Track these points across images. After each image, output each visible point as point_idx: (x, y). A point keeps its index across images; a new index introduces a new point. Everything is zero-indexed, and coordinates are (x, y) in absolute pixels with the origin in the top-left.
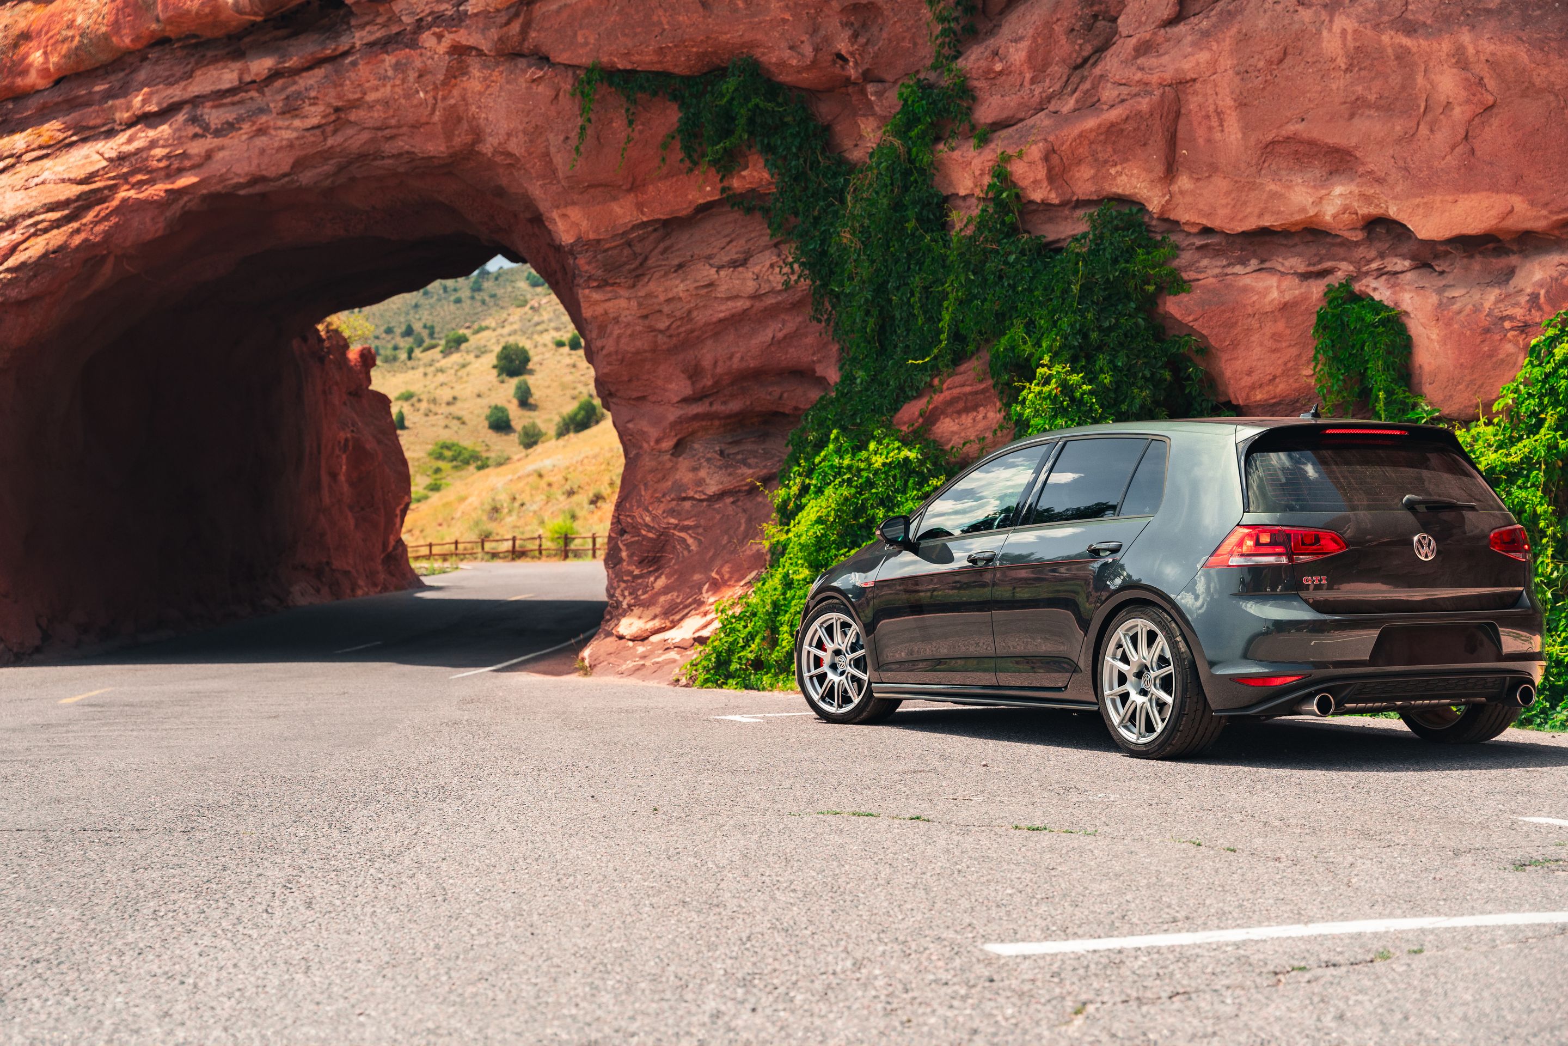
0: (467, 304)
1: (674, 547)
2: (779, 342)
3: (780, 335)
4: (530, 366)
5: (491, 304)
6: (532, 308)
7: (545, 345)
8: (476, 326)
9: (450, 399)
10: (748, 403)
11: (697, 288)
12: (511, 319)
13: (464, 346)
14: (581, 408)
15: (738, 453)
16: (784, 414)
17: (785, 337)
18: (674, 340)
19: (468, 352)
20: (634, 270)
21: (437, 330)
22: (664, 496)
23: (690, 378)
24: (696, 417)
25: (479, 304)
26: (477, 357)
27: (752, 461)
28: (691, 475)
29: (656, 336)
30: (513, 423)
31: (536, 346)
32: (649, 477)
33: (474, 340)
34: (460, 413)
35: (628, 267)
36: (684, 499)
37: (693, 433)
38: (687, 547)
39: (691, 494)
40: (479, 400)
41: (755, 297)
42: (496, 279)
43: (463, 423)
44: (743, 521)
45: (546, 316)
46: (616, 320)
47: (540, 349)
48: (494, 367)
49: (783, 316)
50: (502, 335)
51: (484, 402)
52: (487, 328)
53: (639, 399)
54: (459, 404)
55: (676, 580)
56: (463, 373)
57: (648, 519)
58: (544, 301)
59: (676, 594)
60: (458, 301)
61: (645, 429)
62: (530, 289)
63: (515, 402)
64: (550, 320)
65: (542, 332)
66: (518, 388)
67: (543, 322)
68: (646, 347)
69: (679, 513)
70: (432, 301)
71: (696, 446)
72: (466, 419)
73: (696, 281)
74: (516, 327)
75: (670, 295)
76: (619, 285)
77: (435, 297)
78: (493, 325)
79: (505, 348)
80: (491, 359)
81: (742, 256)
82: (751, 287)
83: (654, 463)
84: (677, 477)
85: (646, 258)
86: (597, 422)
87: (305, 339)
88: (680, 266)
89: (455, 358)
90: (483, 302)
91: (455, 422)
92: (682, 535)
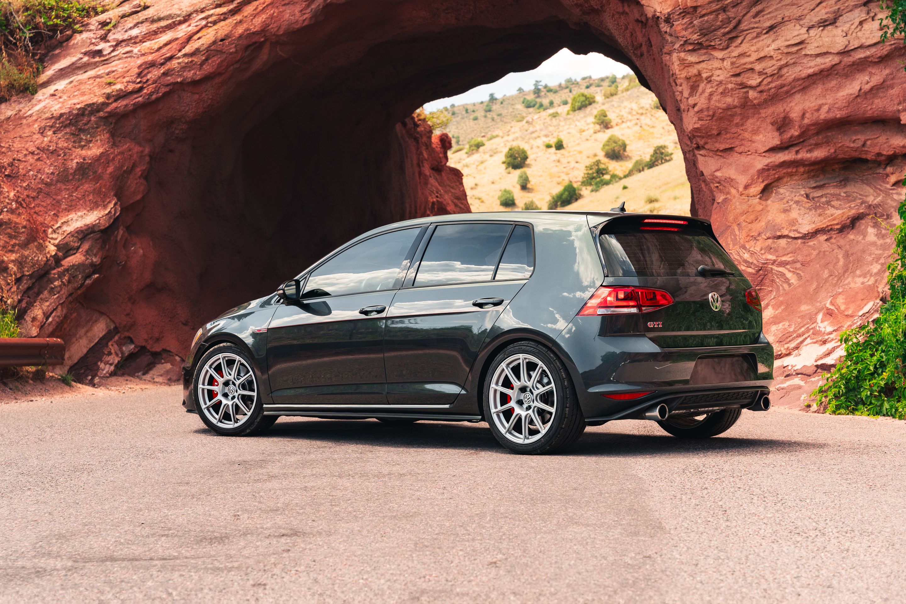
0: (482, 121)
1: (773, 281)
2: (866, 93)
3: (867, 87)
4: (528, 161)
5: (498, 120)
6: (527, 122)
7: (538, 147)
8: (489, 135)
9: (473, 186)
10: (832, 151)
11: (788, 46)
12: (513, 130)
13: (481, 149)
14: (565, 190)
15: (822, 196)
16: (866, 161)
17: (872, 89)
18: (764, 96)
19: (484, 153)
20: (728, 33)
21: (461, 139)
22: (759, 234)
23: (778, 129)
24: (783, 164)
25: (490, 120)
26: (491, 156)
27: (835, 203)
28: (783, 216)
29: (748, 92)
30: (517, 202)
31: (532, 148)
32: (742, 219)
33: (489, 145)
34: (480, 195)
35: (722, 31)
36: (780, 237)
37: (779, 179)
38: (787, 281)
39: (785, 232)
40: (493, 186)
41: (845, 53)
42: (502, 103)
43: (482, 202)
44: (840, 256)
45: (538, 128)
46: (709, 80)
47: (535, 150)
48: (504, 163)
49: (870, 69)
50: (508, 141)
51: (497, 187)
52: (497, 136)
53: (725, 150)
54: (479, 189)
55: (784, 310)
56: (481, 167)
57: (746, 256)
58: (536, 117)
59: (787, 324)
60: (476, 119)
61: (733, 177)
62: (525, 110)
63: (518, 187)
64: (541, 130)
65: (536, 138)
66: (521, 177)
67: (536, 131)
68: (736, 103)
69: (776, 251)
70: (458, 119)
71: (782, 191)
72: (483, 199)
73: (787, 40)
74: (517, 135)
75: (762, 54)
76: (714, 48)
77: (460, 117)
78: (501, 134)
79: (510, 149)
80: (502, 157)
81: (831, 16)
82: (840, 43)
83: (745, 207)
84: (770, 218)
85: (739, 22)
86: (576, 200)
87: (404, 124)
88: (771, 28)
89: (476, 157)
90: (493, 120)
91: (477, 201)
92: (781, 269)
